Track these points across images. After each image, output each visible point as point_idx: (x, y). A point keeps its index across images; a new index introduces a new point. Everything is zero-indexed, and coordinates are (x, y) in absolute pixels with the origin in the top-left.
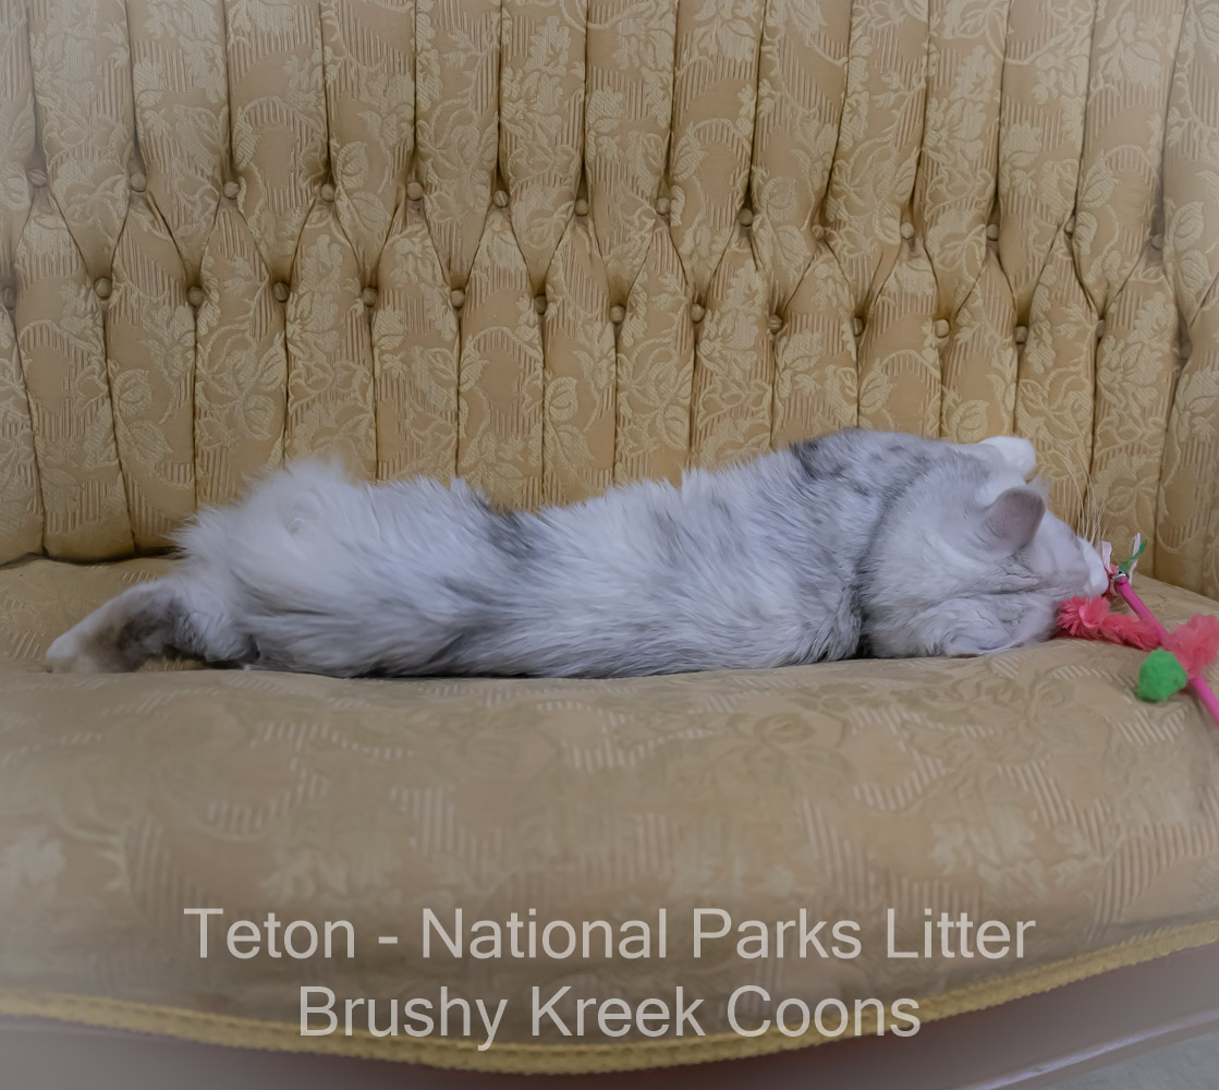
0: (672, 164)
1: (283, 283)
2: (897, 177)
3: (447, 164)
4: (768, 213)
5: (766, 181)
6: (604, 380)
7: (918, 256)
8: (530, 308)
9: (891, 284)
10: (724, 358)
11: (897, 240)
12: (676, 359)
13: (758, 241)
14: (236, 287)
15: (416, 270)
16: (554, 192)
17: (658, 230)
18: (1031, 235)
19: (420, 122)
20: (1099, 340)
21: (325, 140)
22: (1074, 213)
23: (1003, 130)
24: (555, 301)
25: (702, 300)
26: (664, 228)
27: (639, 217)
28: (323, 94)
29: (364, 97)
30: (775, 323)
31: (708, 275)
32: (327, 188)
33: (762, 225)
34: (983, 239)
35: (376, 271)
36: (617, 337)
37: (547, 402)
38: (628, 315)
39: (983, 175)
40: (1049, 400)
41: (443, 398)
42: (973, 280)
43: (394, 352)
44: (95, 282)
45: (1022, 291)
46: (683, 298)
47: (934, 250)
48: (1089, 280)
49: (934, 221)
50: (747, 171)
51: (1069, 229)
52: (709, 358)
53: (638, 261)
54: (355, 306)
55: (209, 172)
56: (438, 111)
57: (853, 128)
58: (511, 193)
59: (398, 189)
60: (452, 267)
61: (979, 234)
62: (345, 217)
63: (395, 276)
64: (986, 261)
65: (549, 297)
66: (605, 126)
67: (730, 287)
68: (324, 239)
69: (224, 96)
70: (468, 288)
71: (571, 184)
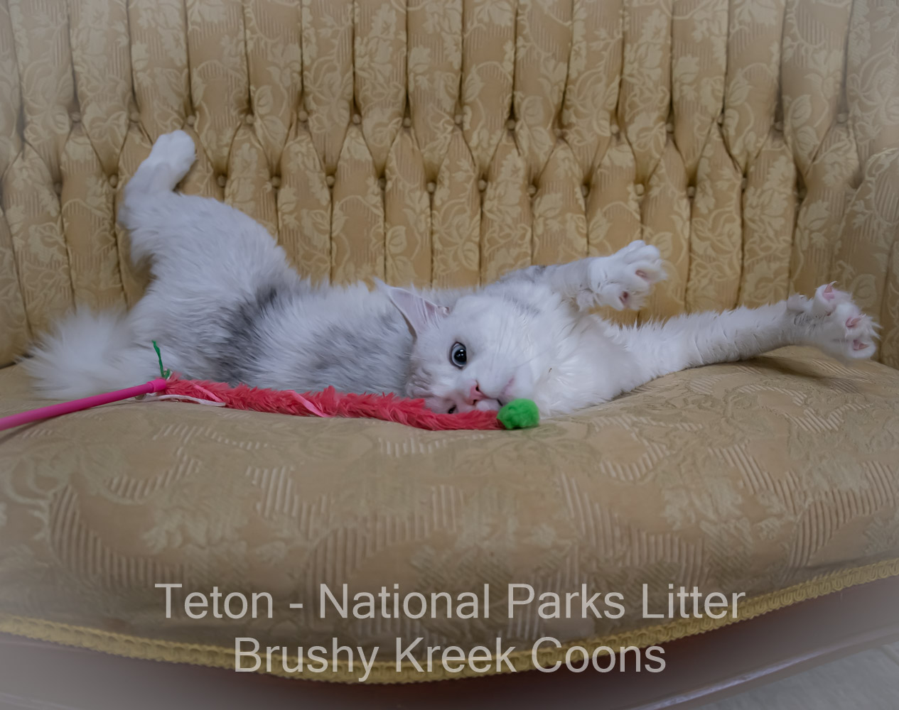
0: (463, 92)
1: (222, 175)
2: (606, 94)
3: (322, 97)
4: (525, 119)
5: (522, 99)
6: (423, 227)
7: (623, 143)
8: (375, 183)
9: (606, 161)
10: (500, 211)
11: (608, 134)
12: (469, 212)
13: (520, 138)
15: (303, 163)
16: (389, 111)
17: (456, 133)
18: (696, 126)
19: (305, 73)
20: (743, 191)
21: (247, 87)
22: (723, 111)
23: (674, 61)
24: (390, 179)
25: (485, 176)
26: (459, 132)
27: (443, 125)
28: (245, 58)
29: (270, 58)
30: (532, 190)
31: (488, 160)
32: (249, 117)
33: (521, 127)
34: (664, 131)
35: (279, 165)
36: (432, 201)
37: (387, 243)
38: (438, 187)
39: (662, 90)
40: (713, 230)
41: (321, 241)
42: (658, 156)
43: (291, 213)
44: (109, 177)
45: (690, 163)
46: (472, 174)
47: (633, 138)
48: (735, 151)
49: (632, 121)
50: (510, 95)
51: (720, 121)
52: (490, 211)
53: (443, 152)
54: (266, 186)
55: (176, 108)
56: (315, 65)
57: (578, 64)
58: (363, 113)
59: (292, 114)
60: (327, 160)
61: (661, 127)
62: (259, 132)
63: (290, 167)
64: (666, 145)
65: (387, 177)
66: (420, 69)
67: (502, 166)
68: (246, 146)
69: (185, 62)
70: (336, 174)
71: (399, 107)
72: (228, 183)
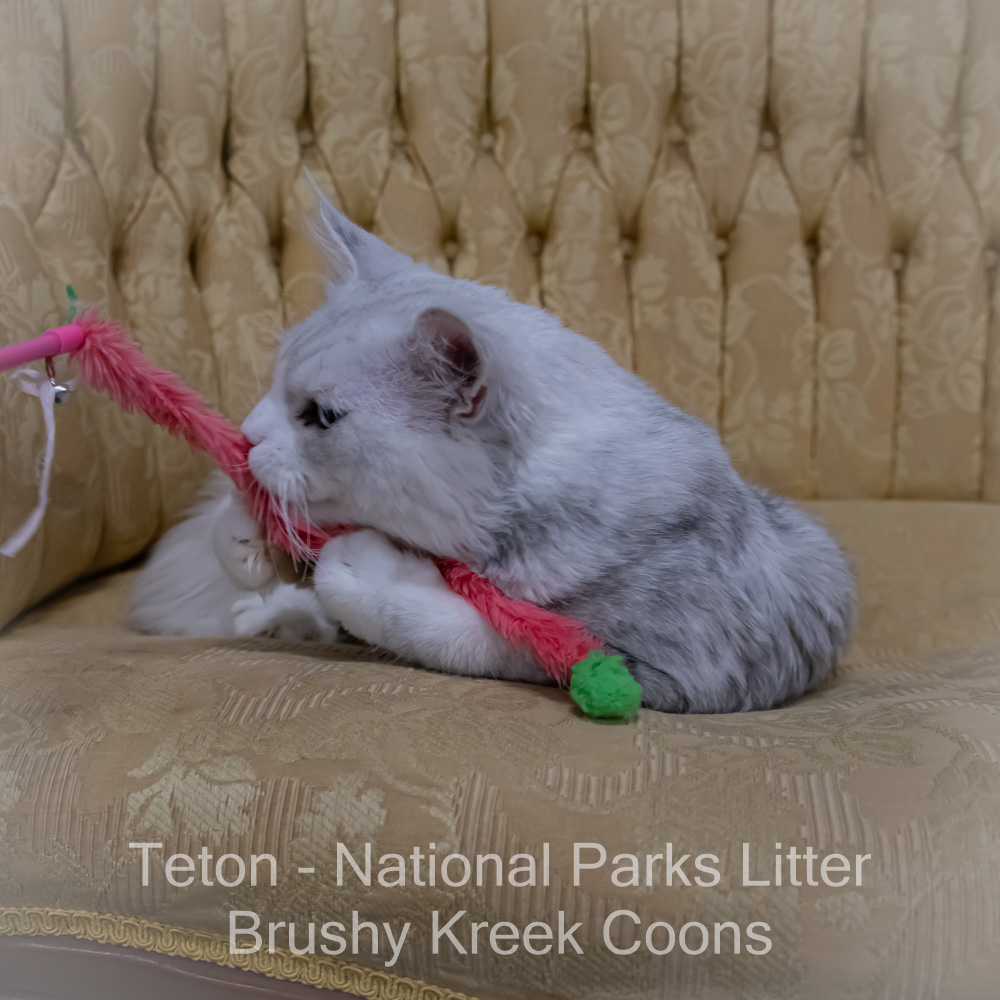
1: (539, 234)
3: (714, 103)
6: (886, 332)
12: (968, 310)
14: (494, 236)
15: (680, 216)
16: (831, 128)
17: (948, 167)
19: (685, 61)
21: (585, 85)
24: (829, 247)
26: (954, 166)
27: (928, 151)
28: (584, 38)
29: (628, 36)
32: (586, 137)
35: (636, 219)
36: (900, 287)
37: (819, 359)
38: (912, 262)
41: (707, 352)
43: (656, 302)
46: (977, 240)
53: (927, 200)
55: (467, 122)
56: (705, 47)
58: (783, 130)
59: (661, 134)
60: (718, 211)
62: (606, 163)
63: (658, 222)
65: (822, 243)
66: (891, 53)
68: (583, 186)
69: (484, 44)
70: (732, 236)
71: (848, 120)
72: (548, 249)
